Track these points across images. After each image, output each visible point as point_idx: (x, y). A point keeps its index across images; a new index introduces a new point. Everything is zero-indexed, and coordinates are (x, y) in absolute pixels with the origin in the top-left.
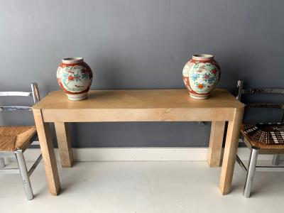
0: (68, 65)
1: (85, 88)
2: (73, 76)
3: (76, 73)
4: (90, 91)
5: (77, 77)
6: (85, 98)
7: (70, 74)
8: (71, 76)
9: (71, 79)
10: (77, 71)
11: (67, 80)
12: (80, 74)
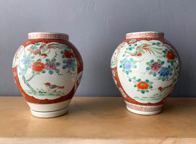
0: (34, 42)
1: (66, 92)
2: (44, 61)
3: (50, 57)
4: (75, 99)
5: (52, 65)
6: (64, 114)
7: (38, 57)
8: (39, 62)
9: (39, 68)
10: (53, 53)
11: (30, 71)
12: (60, 59)
